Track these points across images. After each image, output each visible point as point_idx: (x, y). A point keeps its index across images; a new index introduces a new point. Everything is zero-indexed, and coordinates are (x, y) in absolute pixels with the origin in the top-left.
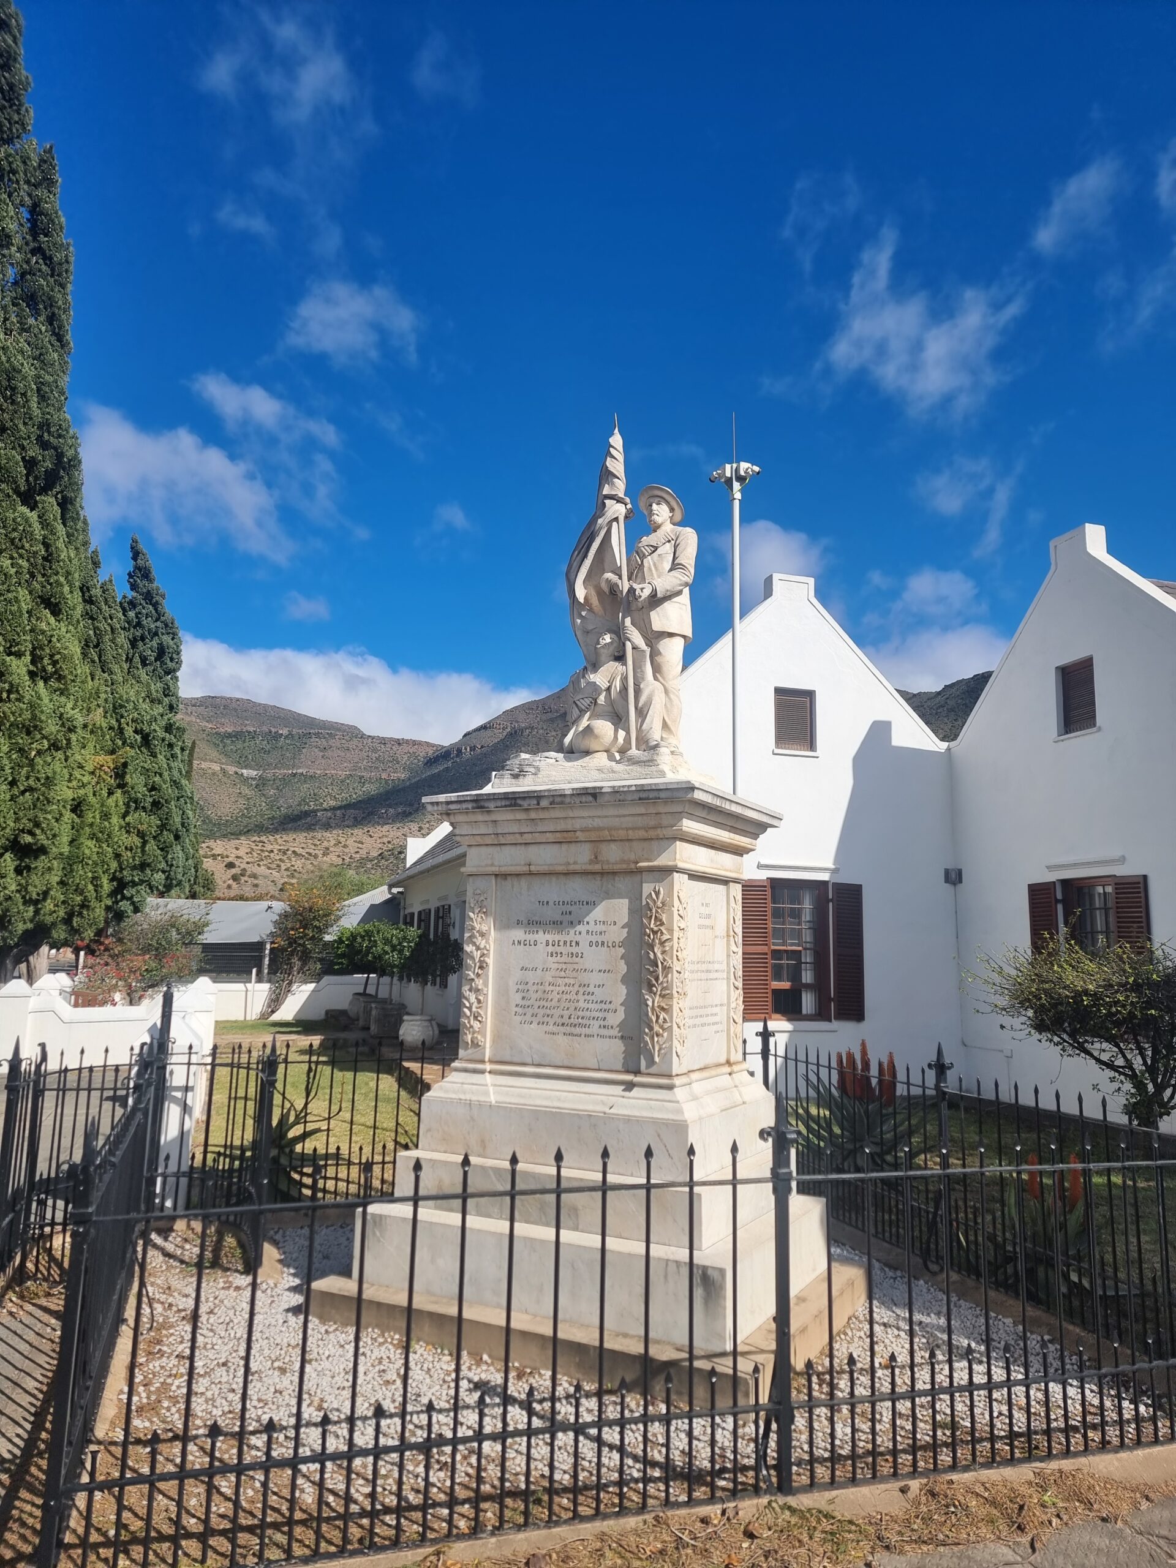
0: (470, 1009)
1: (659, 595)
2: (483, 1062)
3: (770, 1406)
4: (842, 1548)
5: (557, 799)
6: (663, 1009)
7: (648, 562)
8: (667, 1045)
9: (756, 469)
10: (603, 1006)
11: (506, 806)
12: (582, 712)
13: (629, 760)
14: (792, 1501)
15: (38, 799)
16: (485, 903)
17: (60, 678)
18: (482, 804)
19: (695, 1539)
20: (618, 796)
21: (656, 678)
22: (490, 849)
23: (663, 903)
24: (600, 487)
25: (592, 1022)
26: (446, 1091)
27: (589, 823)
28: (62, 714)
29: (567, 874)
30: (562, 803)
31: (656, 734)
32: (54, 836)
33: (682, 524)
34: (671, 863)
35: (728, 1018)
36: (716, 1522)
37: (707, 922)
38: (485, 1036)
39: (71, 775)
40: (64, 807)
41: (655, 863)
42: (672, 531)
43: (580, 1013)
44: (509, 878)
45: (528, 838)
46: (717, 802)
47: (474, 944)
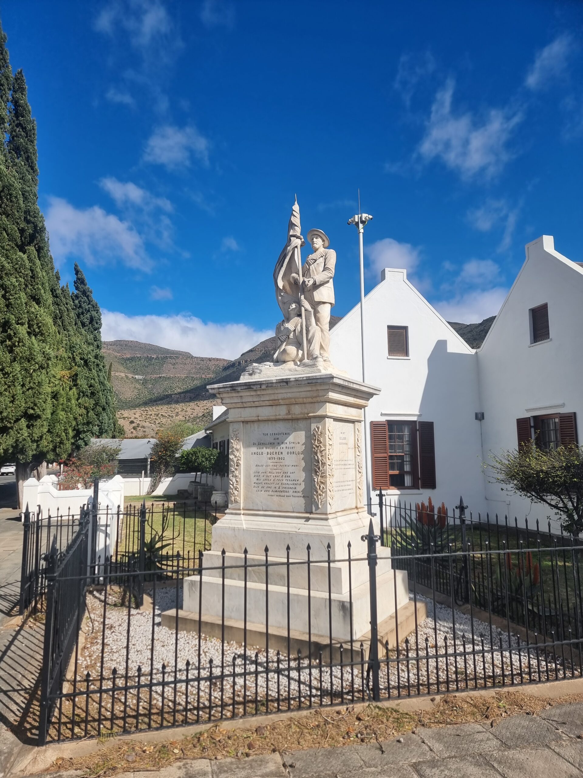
0: (233, 485)
1: (317, 284)
2: (240, 509)
3: (369, 661)
4: (402, 725)
5: (269, 385)
6: (322, 483)
7: (312, 267)
8: (325, 499)
9: (371, 217)
10: (295, 482)
11: (246, 389)
12: (282, 342)
13: (303, 365)
14: (379, 704)
15: (35, 392)
16: (238, 435)
17: (42, 334)
18: (235, 388)
19: (333, 720)
20: (298, 383)
21: (317, 325)
22: (240, 410)
23: (321, 433)
24: (289, 231)
25: (289, 490)
26: (223, 523)
27: (285, 396)
28: (44, 352)
29: (276, 420)
30: (272, 386)
31: (317, 351)
32: (44, 410)
33: (328, 248)
34: (324, 414)
35: (356, 487)
36: (343, 713)
37: (344, 441)
38: (240, 498)
39: (50, 381)
40: (47, 396)
41: (317, 414)
42: (324, 251)
43: (284, 486)
44: (249, 423)
45: (257, 404)
46: (346, 384)
47: (234, 455)
